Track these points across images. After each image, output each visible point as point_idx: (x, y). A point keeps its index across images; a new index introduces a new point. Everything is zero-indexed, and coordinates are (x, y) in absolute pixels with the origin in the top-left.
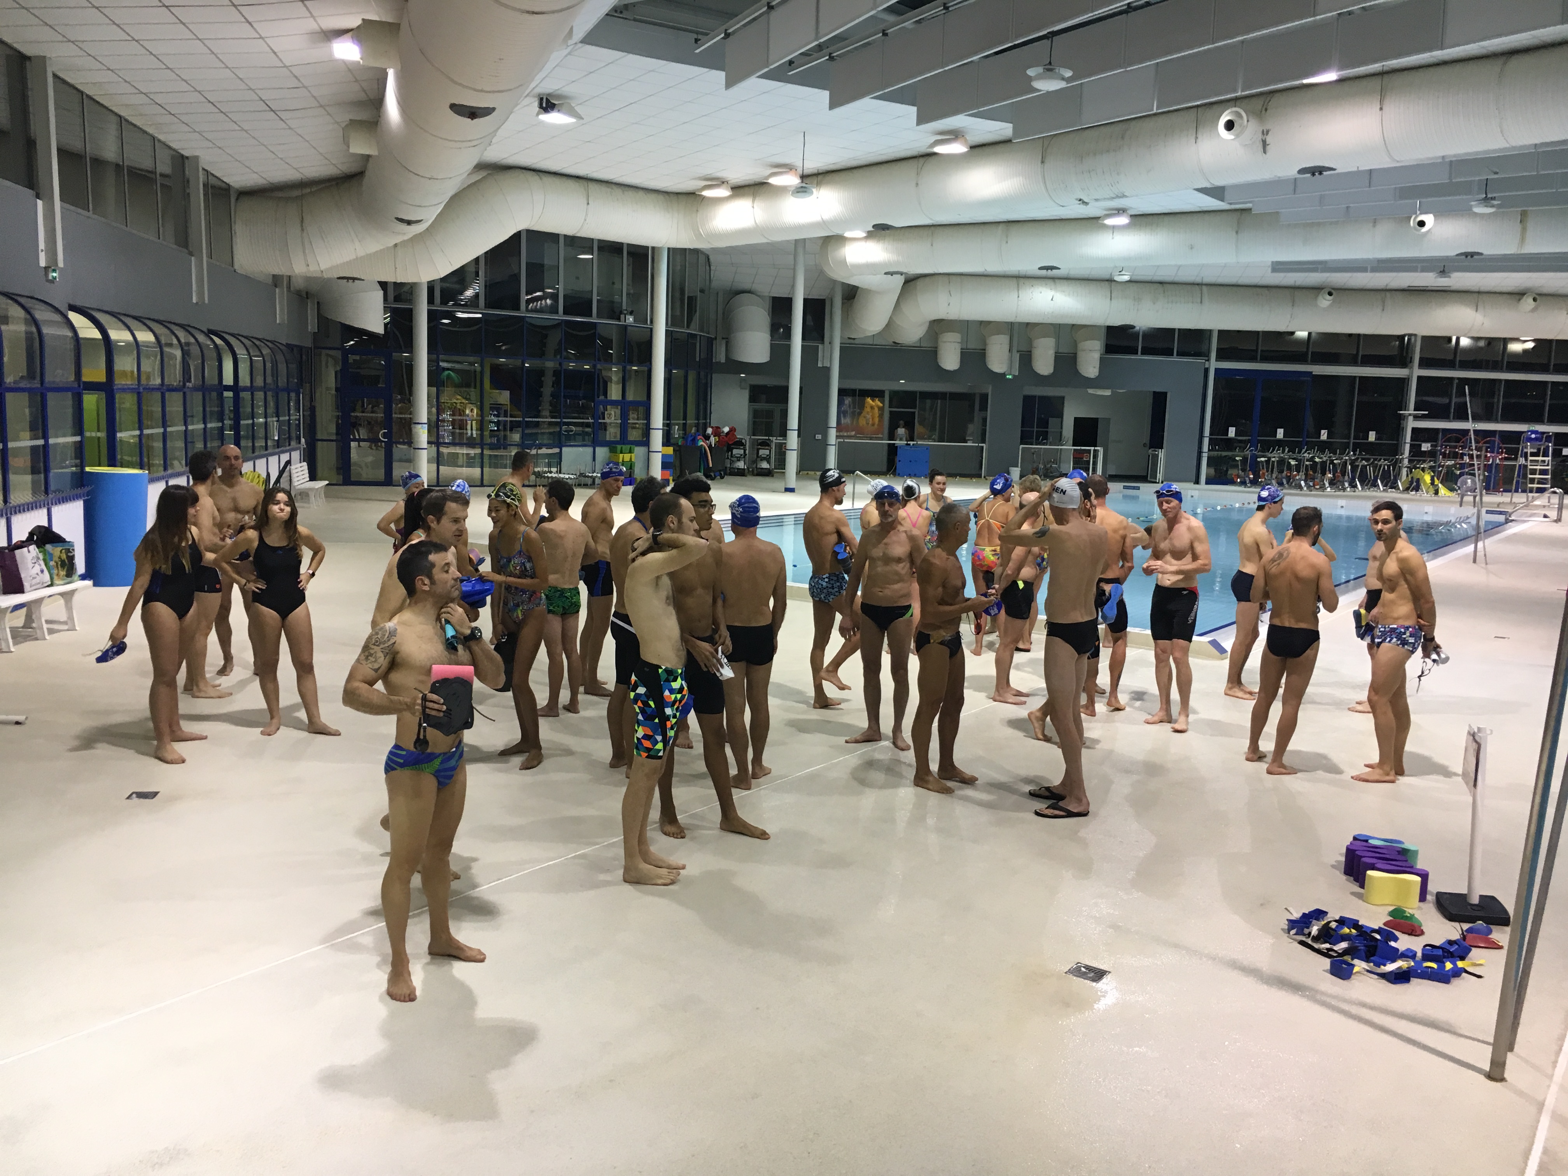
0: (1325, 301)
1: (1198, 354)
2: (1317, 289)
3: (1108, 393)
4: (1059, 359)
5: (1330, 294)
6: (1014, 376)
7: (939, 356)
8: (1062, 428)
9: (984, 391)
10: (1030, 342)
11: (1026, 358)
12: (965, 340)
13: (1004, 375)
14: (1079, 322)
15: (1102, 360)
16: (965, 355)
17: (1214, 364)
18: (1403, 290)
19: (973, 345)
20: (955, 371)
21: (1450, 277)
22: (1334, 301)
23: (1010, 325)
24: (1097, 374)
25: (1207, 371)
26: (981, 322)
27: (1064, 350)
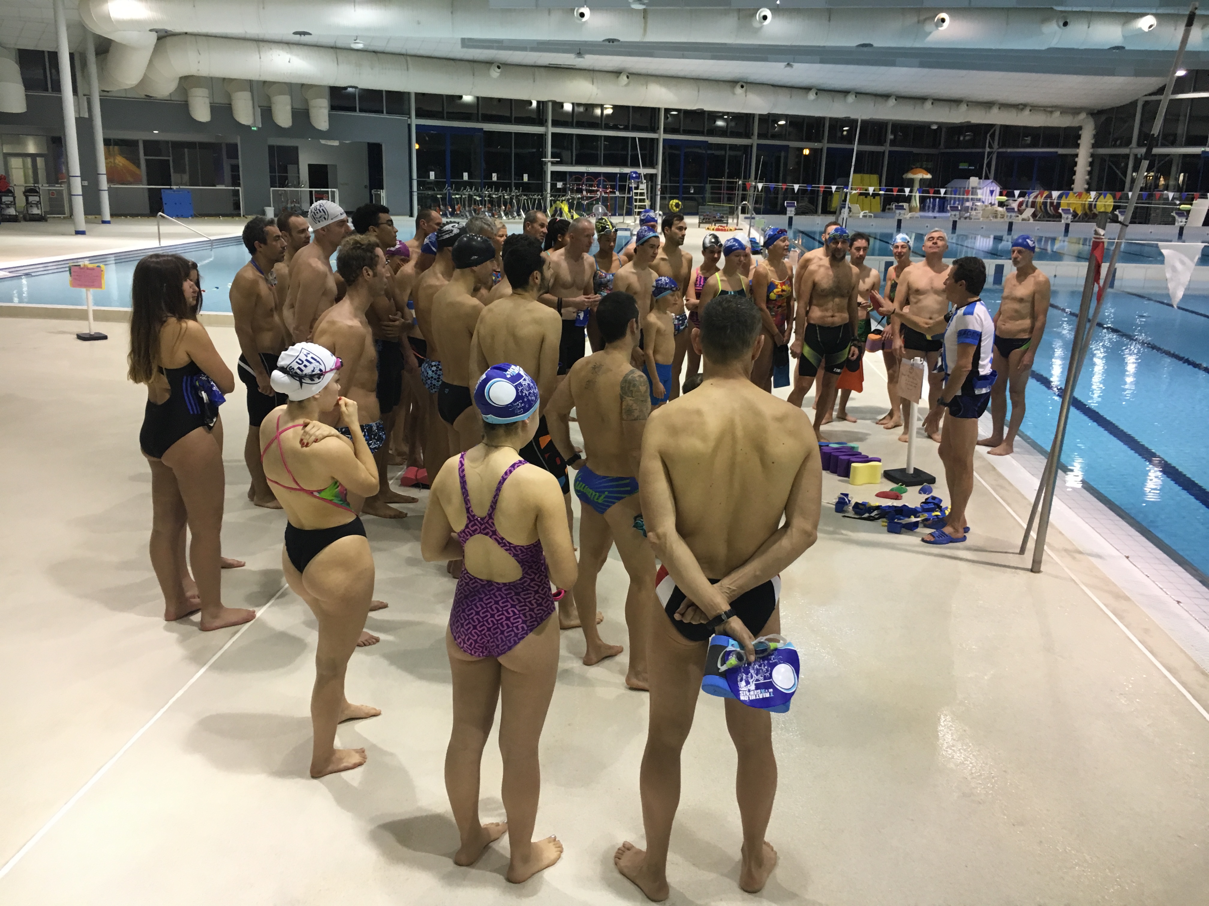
0: (495, 73)
1: (402, 113)
2: (489, 63)
3: (336, 143)
4: (295, 114)
5: (499, 67)
6: (258, 128)
7: (190, 109)
8: (299, 173)
9: (232, 141)
10: (269, 98)
11: (267, 113)
12: (212, 95)
13: (249, 127)
14: (310, 82)
15: (330, 116)
16: (214, 109)
17: (415, 122)
18: (545, 67)
19: (220, 100)
20: (207, 123)
21: (584, 58)
22: (501, 73)
23: (250, 82)
24: (328, 128)
25: (409, 126)
26: (224, 79)
27: (297, 106)
